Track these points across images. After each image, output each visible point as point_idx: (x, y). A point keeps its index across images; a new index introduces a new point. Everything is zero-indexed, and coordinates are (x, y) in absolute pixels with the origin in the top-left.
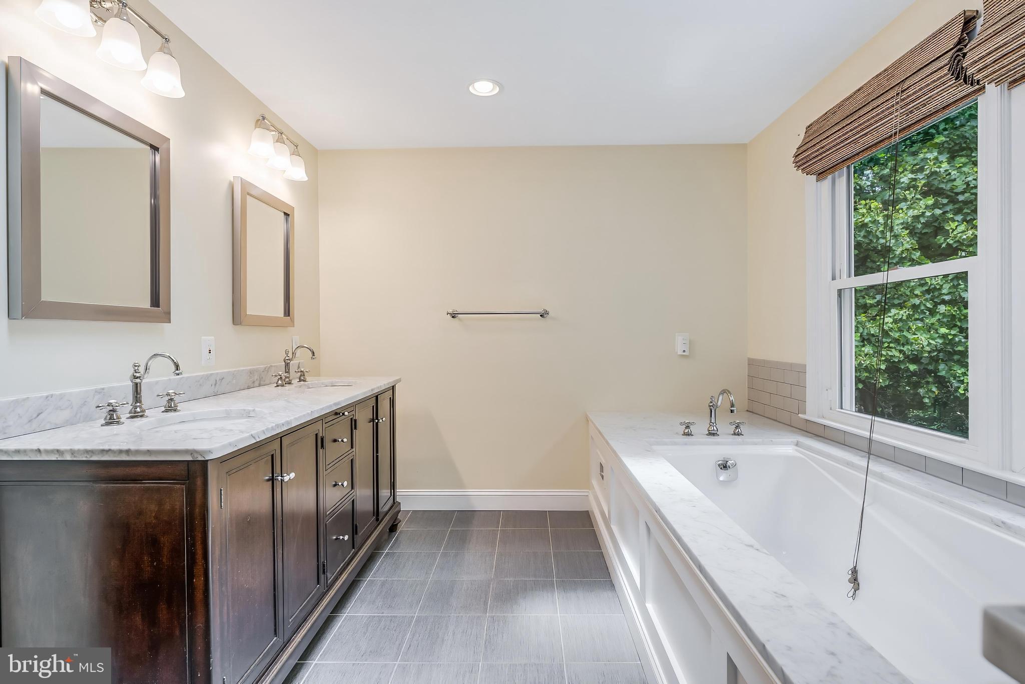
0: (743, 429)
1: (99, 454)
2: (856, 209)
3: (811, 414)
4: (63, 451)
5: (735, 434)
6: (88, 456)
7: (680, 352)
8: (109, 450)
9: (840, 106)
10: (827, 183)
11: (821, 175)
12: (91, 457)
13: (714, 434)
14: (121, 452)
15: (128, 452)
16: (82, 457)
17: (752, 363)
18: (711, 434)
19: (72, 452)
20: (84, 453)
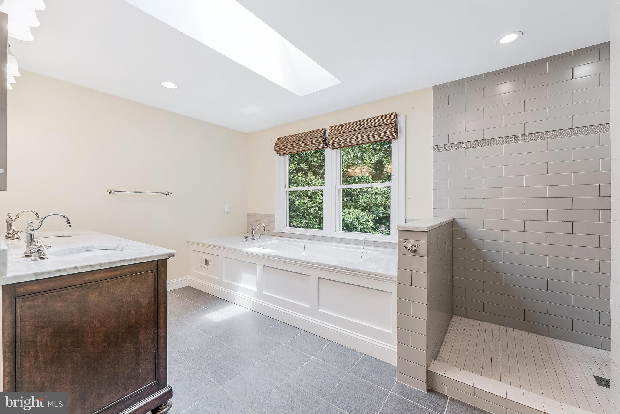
0: (261, 237)
1: (118, 263)
2: (290, 165)
3: (277, 230)
4: (94, 265)
5: (259, 239)
6: (111, 265)
7: (226, 211)
8: (124, 260)
9: (290, 136)
10: (282, 157)
11: (281, 155)
12: (113, 265)
13: (254, 240)
14: (131, 260)
15: (135, 259)
16: (107, 267)
17: (249, 215)
18: (253, 240)
19: (101, 265)
20: (108, 264)
